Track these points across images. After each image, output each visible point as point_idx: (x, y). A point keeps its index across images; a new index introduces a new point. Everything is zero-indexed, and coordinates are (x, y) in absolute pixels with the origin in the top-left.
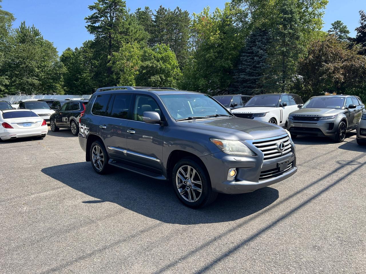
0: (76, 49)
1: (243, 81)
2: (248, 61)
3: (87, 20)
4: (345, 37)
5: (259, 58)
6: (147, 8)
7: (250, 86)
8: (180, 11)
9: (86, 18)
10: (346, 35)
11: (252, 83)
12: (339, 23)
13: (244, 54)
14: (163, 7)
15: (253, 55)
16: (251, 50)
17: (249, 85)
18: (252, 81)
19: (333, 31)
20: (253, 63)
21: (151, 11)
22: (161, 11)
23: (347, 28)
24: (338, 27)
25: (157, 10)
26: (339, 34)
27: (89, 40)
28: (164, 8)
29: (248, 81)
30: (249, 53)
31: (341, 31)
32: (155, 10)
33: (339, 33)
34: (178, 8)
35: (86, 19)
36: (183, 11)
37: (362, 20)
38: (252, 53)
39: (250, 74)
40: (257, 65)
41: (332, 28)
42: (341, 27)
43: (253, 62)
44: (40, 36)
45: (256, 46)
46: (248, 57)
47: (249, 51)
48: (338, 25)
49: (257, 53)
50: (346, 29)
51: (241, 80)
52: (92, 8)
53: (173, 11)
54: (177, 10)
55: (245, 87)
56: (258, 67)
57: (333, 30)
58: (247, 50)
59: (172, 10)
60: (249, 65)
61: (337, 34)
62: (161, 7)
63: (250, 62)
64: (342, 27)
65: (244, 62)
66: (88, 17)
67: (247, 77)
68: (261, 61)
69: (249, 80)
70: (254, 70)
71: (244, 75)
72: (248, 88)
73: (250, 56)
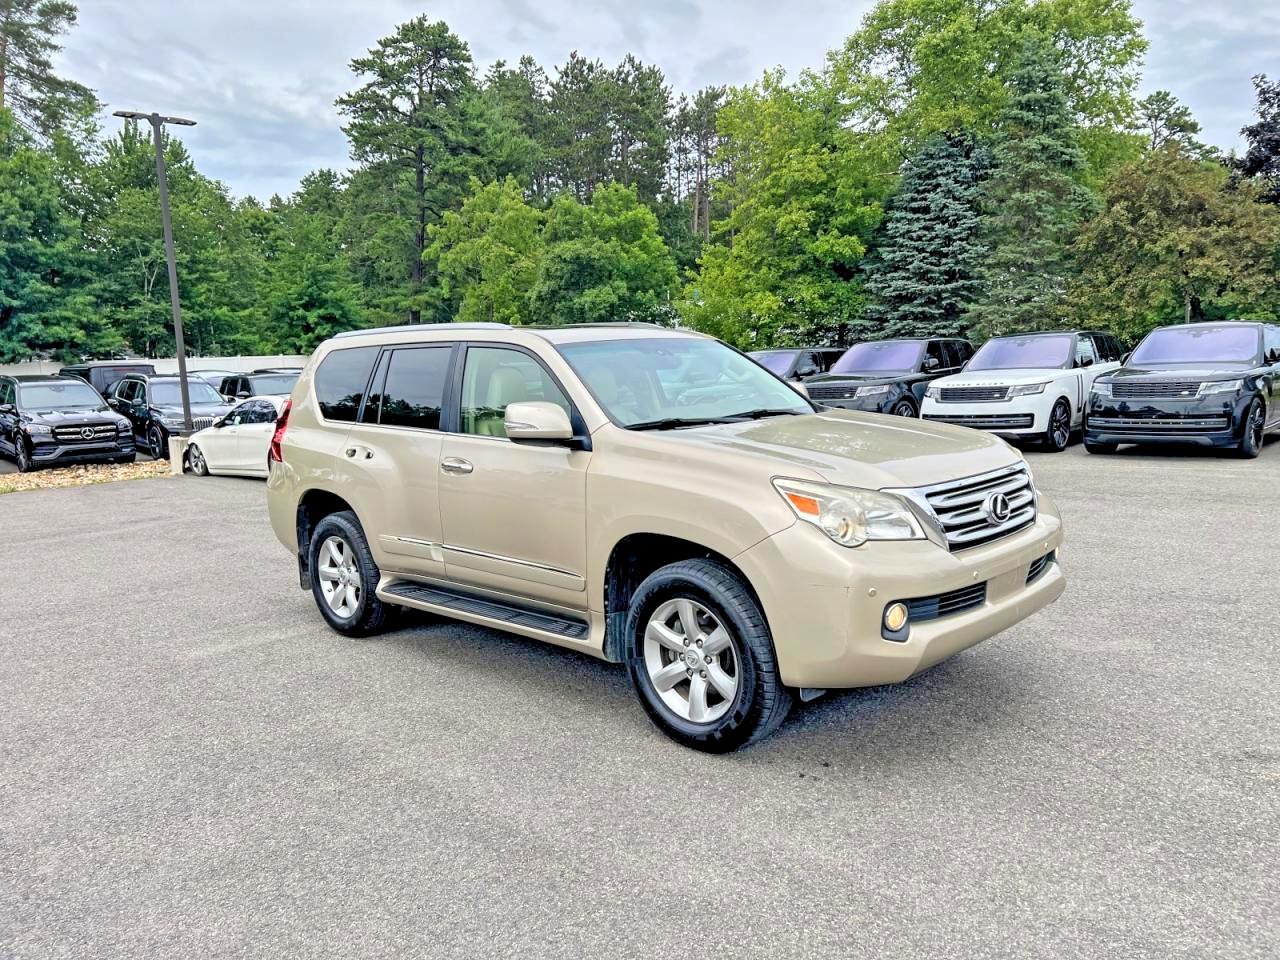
0: (276, 200)
1: (899, 296)
2: (914, 235)
3: (344, 106)
4: (1186, 144)
5: (950, 226)
6: (527, 62)
7: (923, 313)
8: (638, 68)
9: (341, 99)
10: (1189, 139)
11: (930, 302)
12: (1164, 99)
13: (898, 214)
14: (580, 56)
15: (927, 217)
16: (923, 203)
17: (920, 309)
18: (929, 298)
19: (1145, 126)
20: (929, 240)
21: (541, 69)
22: (577, 70)
23: (1190, 114)
24: (1159, 114)
25: (562, 68)
26: (1165, 135)
27: (321, 171)
28: (584, 62)
29: (915, 299)
30: (915, 211)
31: (1171, 125)
32: (556, 68)
33: (1165, 132)
34: (631, 60)
35: (342, 101)
36: (645, 68)
37: (1262, 103)
38: (926, 210)
39: (922, 276)
40: (945, 250)
41: (1143, 117)
42: (1172, 110)
43: (932, 239)
44: (184, 164)
45: (938, 190)
46: (910, 221)
47: (914, 205)
48: (1158, 106)
49: (941, 210)
50: (1187, 118)
51: (893, 294)
52: (360, 66)
53: (615, 71)
54: (627, 65)
55: (904, 317)
56: (946, 255)
57: (1144, 121)
58: (909, 202)
59: (611, 66)
60: (916, 249)
61: (1157, 133)
62: (573, 56)
63: (920, 238)
64: (1175, 113)
65: (900, 240)
66: (346, 98)
67: (914, 286)
68: (956, 234)
69: (921, 294)
70: (932, 264)
71: (904, 278)
72: (916, 318)
73: (918, 220)
